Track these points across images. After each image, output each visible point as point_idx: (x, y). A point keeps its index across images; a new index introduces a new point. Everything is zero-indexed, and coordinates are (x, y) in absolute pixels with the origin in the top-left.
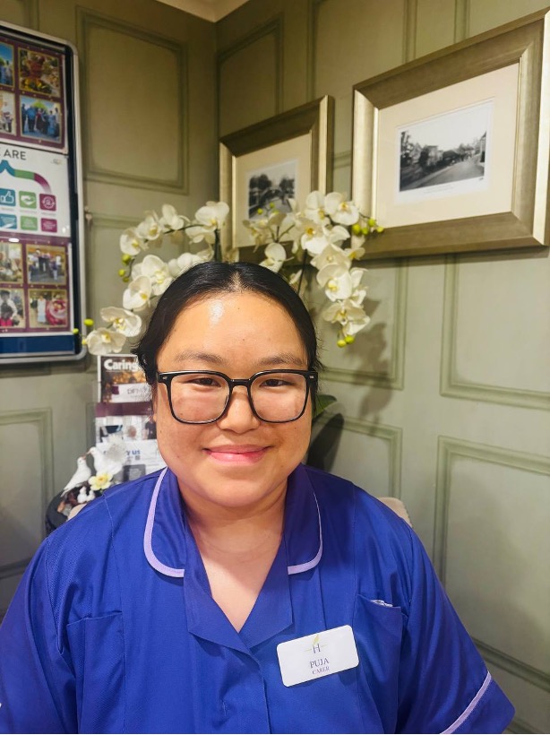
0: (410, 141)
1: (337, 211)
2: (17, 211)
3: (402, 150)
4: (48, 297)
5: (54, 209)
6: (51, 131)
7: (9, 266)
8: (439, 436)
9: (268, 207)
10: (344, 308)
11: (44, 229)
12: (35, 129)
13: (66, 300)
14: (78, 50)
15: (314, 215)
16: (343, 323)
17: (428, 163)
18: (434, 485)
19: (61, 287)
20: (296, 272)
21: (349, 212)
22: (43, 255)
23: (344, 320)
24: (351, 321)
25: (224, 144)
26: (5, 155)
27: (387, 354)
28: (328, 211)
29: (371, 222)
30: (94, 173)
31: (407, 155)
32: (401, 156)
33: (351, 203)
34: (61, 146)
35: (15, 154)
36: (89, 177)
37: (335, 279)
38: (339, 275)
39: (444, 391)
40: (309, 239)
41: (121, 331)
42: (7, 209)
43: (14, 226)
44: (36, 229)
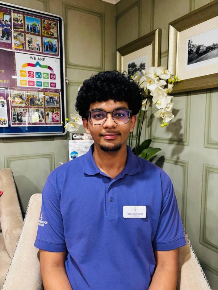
0: (192, 44)
1: (162, 74)
2: (42, 80)
3: (189, 48)
4: (53, 112)
5: (55, 79)
6: (54, 50)
7: (39, 100)
8: (203, 164)
9: (135, 75)
10: (163, 112)
11: (51, 86)
12: (48, 50)
13: (59, 113)
14: (64, 19)
15: (152, 76)
16: (163, 118)
17: (200, 52)
18: (202, 184)
19: (57, 108)
20: (145, 99)
21: (167, 74)
22: (51, 96)
23: (164, 117)
24: (167, 117)
25: (119, 51)
26: (38, 60)
27: (182, 131)
28: (158, 74)
29: (176, 77)
30: (69, 65)
31: (191, 49)
32: (189, 50)
33: (167, 70)
34: (58, 55)
35: (41, 59)
36: (67, 66)
37: (160, 100)
38: (161, 98)
39: (206, 145)
40: (150, 85)
41: (78, 123)
42: (39, 80)
43: (41, 86)
44: (48, 87)
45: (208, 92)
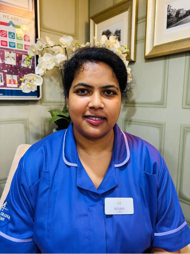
0: (171, 8)
2: (15, 41)
3: (168, 12)
5: (29, 41)
8: (181, 125)
17: (180, 16)
18: (179, 143)
25: (92, 19)
26: (11, 19)
30: (44, 28)
31: (170, 14)
32: (168, 15)
35: (15, 19)
36: (42, 30)
39: (184, 107)
42: (12, 40)
43: (14, 47)
44: (22, 49)
45: (187, 54)
